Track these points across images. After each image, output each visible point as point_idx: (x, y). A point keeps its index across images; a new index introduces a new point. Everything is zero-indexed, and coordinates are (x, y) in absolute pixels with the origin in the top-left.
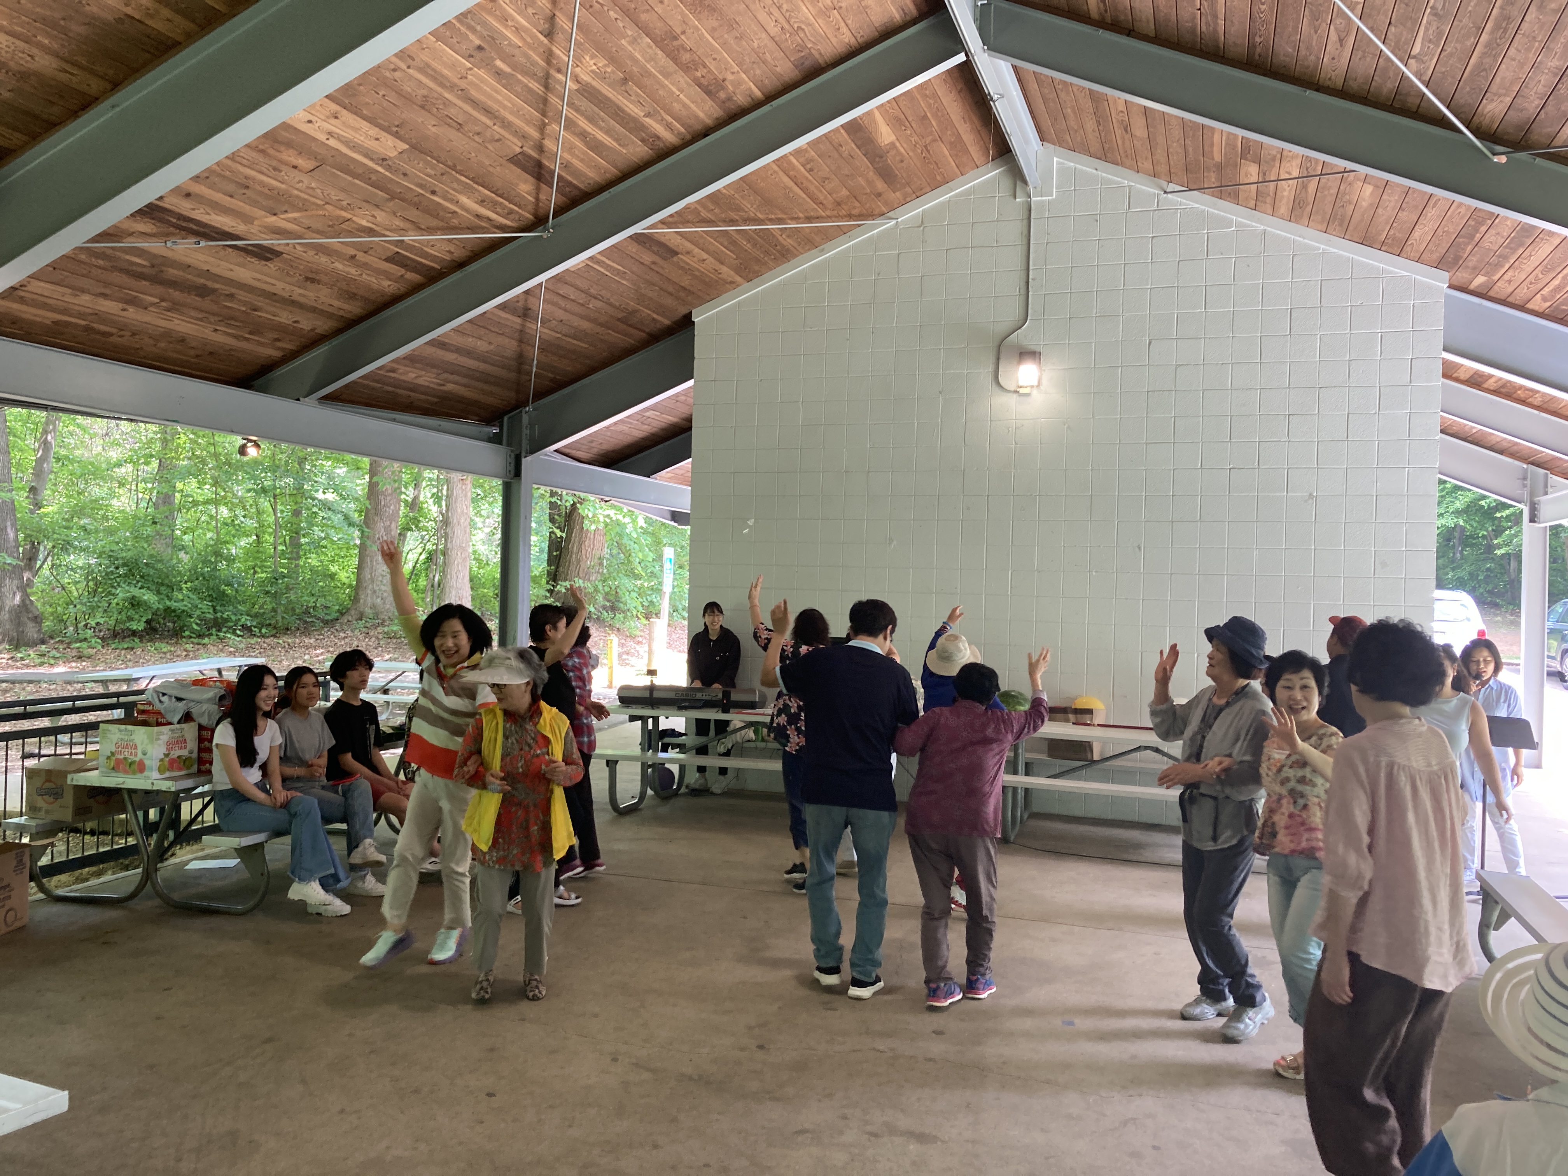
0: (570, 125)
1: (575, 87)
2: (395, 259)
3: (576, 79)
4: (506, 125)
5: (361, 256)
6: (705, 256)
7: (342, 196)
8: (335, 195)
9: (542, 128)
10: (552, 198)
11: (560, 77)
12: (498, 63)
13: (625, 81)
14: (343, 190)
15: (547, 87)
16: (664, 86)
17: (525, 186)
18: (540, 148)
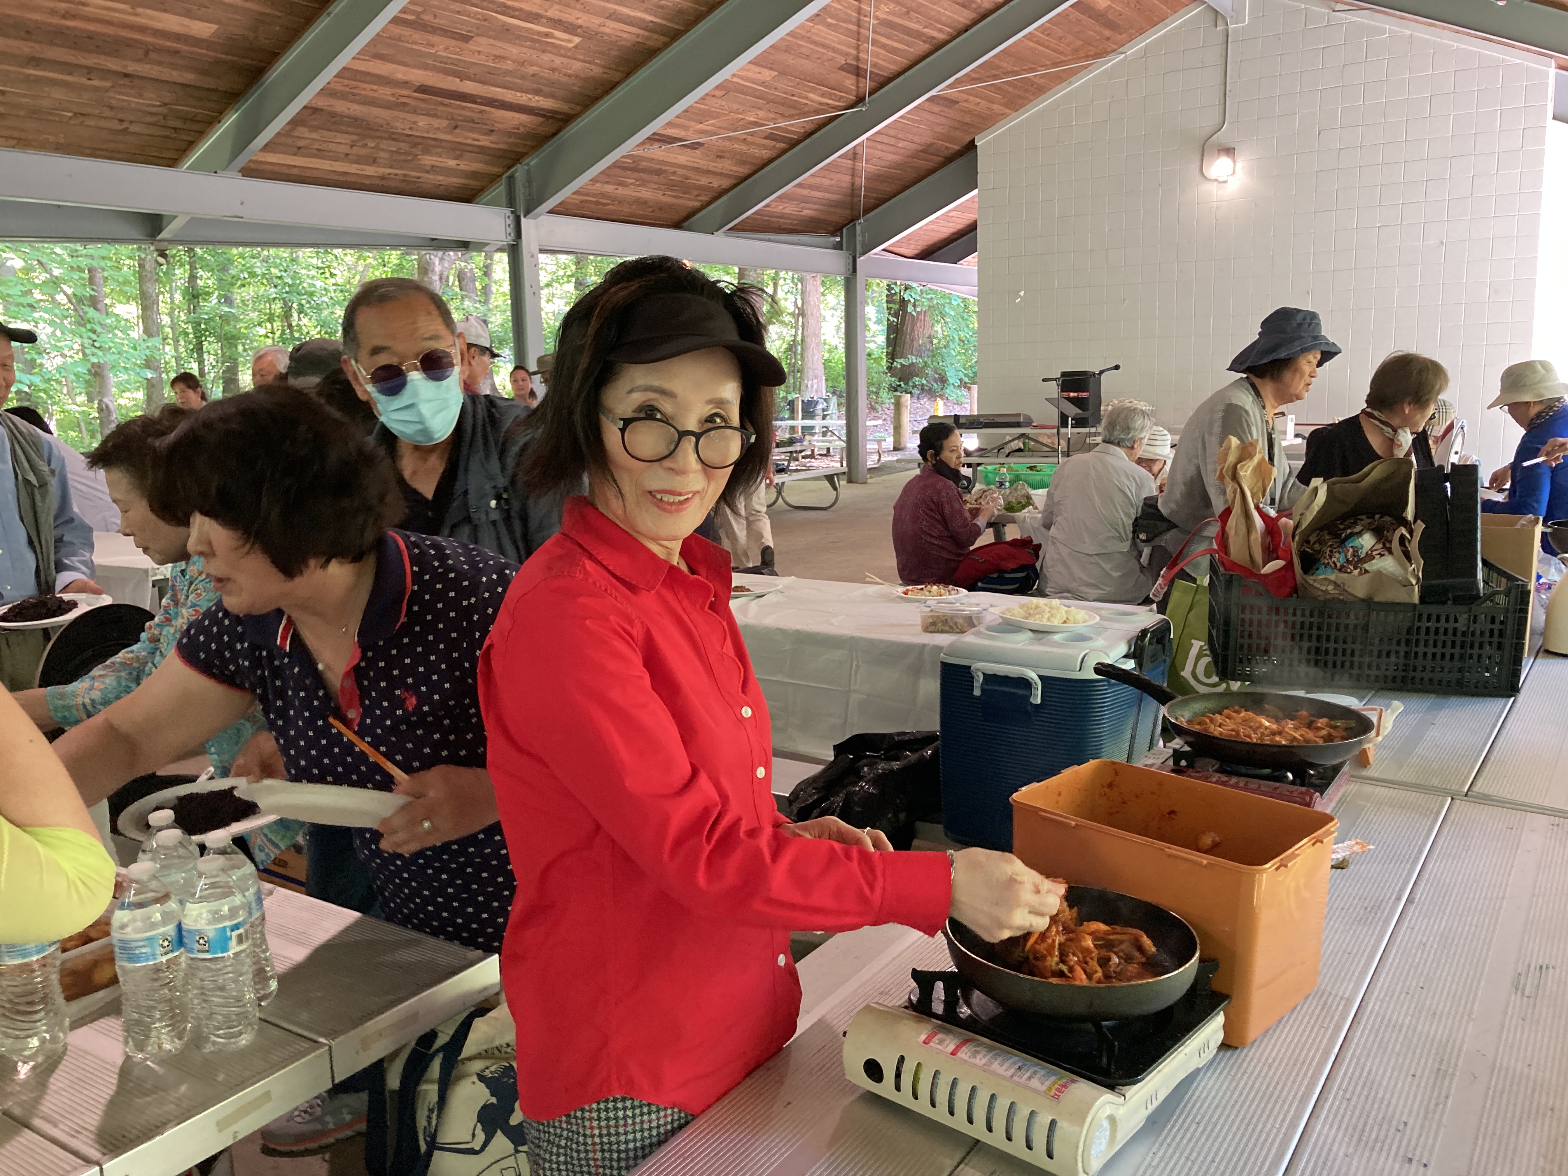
0: (875, 43)
1: (876, 22)
2: (770, 137)
3: (876, 18)
4: (834, 50)
5: (749, 138)
6: (979, 100)
7: (739, 106)
8: (735, 106)
9: (858, 48)
10: (867, 85)
11: (867, 19)
12: (829, 20)
13: (908, 12)
14: (740, 103)
15: (859, 26)
16: (933, 10)
17: (849, 82)
18: (858, 59)
